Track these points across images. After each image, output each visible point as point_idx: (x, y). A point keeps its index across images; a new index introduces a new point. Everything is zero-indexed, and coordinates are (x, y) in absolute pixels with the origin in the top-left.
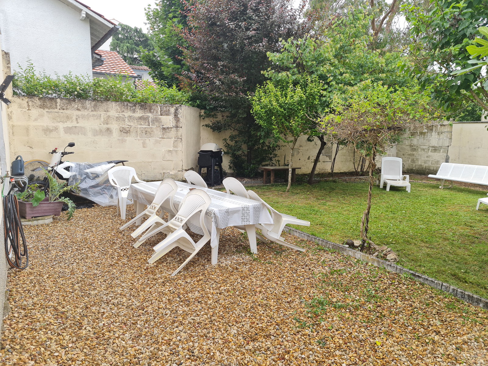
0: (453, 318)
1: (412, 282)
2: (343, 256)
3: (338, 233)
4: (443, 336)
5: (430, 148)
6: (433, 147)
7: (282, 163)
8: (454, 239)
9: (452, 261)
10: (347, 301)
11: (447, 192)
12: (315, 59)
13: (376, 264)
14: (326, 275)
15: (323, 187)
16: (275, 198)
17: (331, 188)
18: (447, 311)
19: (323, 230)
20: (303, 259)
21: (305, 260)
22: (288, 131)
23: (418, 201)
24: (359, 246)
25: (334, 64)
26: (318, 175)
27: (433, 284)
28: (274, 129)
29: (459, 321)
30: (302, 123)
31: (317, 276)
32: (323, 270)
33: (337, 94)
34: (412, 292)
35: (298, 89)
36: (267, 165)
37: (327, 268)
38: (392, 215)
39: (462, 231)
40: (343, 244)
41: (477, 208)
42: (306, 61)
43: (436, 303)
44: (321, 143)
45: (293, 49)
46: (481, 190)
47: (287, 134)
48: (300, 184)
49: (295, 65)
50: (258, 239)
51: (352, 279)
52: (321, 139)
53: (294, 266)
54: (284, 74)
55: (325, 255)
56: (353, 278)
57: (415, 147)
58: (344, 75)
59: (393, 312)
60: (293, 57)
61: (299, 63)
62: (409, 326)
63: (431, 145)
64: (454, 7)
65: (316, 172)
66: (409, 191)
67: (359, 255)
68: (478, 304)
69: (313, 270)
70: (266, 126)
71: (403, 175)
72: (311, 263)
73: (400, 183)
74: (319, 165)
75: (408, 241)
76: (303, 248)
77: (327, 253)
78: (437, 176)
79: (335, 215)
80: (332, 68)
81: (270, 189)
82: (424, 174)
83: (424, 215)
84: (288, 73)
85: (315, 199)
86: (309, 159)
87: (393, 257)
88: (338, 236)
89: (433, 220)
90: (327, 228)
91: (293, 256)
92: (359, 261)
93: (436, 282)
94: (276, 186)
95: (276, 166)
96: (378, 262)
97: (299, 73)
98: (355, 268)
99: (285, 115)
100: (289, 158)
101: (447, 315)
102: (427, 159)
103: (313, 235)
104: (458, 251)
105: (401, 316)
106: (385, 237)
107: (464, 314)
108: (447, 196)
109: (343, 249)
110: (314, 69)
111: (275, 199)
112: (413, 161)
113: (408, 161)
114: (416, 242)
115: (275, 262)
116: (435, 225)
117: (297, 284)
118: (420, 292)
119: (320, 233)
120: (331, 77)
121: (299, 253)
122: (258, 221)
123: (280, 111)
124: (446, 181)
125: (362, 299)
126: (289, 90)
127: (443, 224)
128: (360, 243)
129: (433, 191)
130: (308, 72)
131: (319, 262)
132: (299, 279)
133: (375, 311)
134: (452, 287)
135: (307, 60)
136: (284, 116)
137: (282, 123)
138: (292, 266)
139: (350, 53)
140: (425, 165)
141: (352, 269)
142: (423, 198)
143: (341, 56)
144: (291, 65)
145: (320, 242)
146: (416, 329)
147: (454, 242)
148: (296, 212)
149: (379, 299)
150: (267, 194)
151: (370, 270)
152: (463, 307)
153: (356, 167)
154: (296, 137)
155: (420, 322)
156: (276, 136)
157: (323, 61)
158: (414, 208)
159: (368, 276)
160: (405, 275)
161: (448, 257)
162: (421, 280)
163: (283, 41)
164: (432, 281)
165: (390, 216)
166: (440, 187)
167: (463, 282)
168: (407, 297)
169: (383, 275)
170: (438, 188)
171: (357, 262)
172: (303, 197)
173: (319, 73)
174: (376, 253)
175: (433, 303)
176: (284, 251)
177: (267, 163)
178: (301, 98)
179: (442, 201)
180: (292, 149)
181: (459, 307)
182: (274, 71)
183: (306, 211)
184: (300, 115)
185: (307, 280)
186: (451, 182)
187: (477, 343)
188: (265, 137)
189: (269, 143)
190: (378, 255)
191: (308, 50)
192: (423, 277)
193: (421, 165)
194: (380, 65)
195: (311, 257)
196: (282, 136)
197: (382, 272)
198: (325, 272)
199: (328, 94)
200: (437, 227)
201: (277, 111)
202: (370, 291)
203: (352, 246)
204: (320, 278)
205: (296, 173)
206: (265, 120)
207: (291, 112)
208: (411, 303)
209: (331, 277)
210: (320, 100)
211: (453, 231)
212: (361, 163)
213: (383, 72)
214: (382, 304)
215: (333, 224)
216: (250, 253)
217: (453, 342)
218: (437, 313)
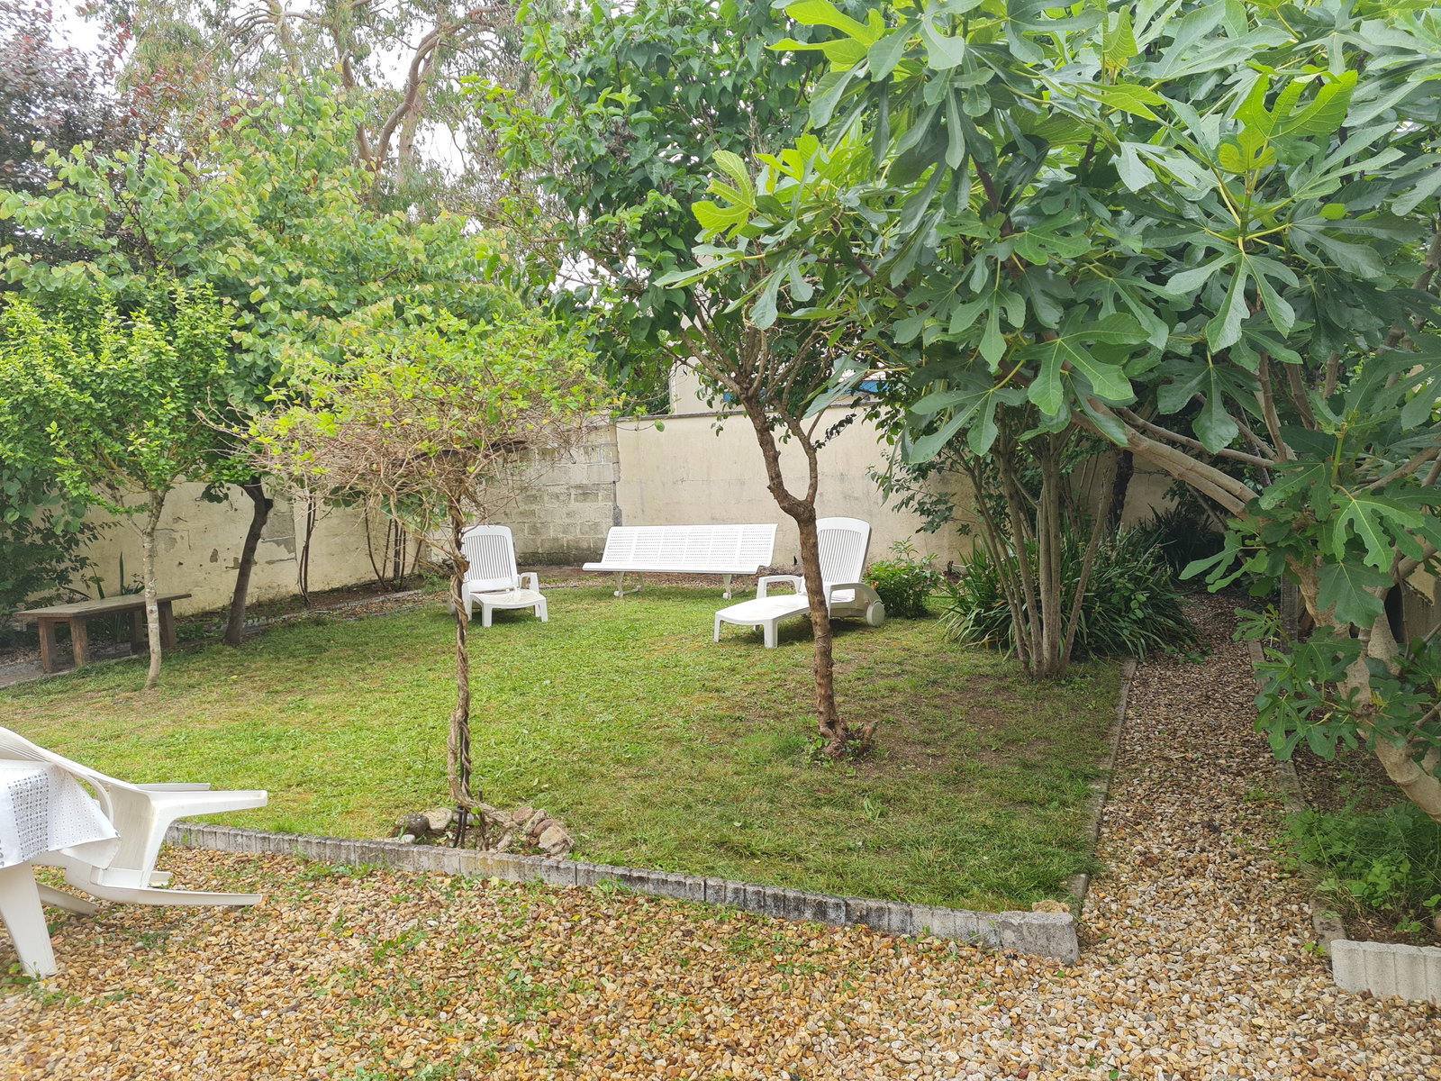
0: (756, 980)
1: (627, 903)
2: (404, 877)
3: (370, 798)
4: (749, 1054)
5: (573, 492)
6: (578, 487)
7: (111, 583)
8: (692, 734)
9: (704, 801)
10: (453, 1047)
11: (634, 604)
12: (191, 226)
13: (512, 877)
14: (359, 970)
15: (285, 648)
16: (102, 718)
17: (311, 646)
18: (735, 963)
19: (314, 801)
20: (257, 936)
21: (270, 936)
22: (125, 471)
23: (573, 642)
24: (448, 827)
25: (260, 248)
26: (259, 607)
27: (682, 892)
28: (61, 469)
29: (775, 986)
30: (172, 440)
31: (328, 987)
32: (343, 955)
33: (292, 343)
34: (635, 935)
35: (139, 325)
36: (48, 602)
37: (354, 942)
38: (519, 700)
39: (702, 707)
40: (394, 835)
41: (716, 639)
42: (157, 232)
43: (705, 947)
44: (251, 502)
45: (98, 184)
46: (705, 586)
47: (121, 482)
48: (196, 652)
49: (114, 241)
50: (48, 909)
51: (450, 956)
52: (253, 488)
53: (230, 975)
54: (76, 269)
55: (341, 892)
56: (454, 949)
57: (534, 492)
58: (304, 282)
59: (602, 1027)
60: (104, 214)
61: (131, 236)
62: (655, 1059)
63: (572, 483)
64: (607, 103)
65: (249, 600)
66: (545, 619)
67: (456, 859)
68: (801, 913)
69: (305, 969)
70: (22, 459)
71: (519, 572)
72: (293, 943)
73: (515, 600)
74: (257, 577)
75: (582, 773)
76: (252, 888)
77: (347, 885)
78: (605, 564)
79: (346, 738)
80: (259, 260)
81: (75, 688)
82: (568, 563)
83: (602, 682)
84: (92, 267)
85: (263, 695)
86: (214, 558)
87: (557, 838)
88: (371, 812)
89: (628, 692)
90: (328, 789)
91: (216, 934)
92: (458, 880)
93: (689, 881)
94: (101, 672)
95: (86, 598)
96: (519, 866)
97: (136, 269)
98: (452, 912)
99: (101, 415)
100: (138, 566)
101: (741, 977)
102: (568, 521)
103: (280, 830)
104: (709, 770)
105: (625, 1032)
106: (518, 775)
107: (778, 958)
108: (639, 615)
109: (398, 855)
110: (190, 259)
111: (105, 723)
112: (534, 530)
113: (523, 530)
114: (604, 770)
115: (144, 982)
116: (637, 707)
117: (253, 1048)
118: (655, 929)
119: (304, 814)
120: (261, 288)
121: (238, 914)
122: (44, 840)
123: (81, 404)
124: (627, 573)
125: (497, 1018)
126: (105, 325)
127: (654, 698)
128: (449, 816)
129: (603, 607)
130: (169, 268)
131: (325, 930)
132: (258, 1022)
133: (547, 1049)
134: (731, 886)
135: (161, 226)
136: (100, 421)
137: (95, 444)
138: (219, 978)
139: (309, 216)
140: (566, 539)
141: (444, 919)
142: (584, 631)
143: (281, 222)
144: (98, 243)
145: (314, 851)
146: (676, 1061)
147: (694, 745)
148: (198, 759)
149: (549, 999)
150: (67, 710)
151: (501, 901)
152: (769, 936)
153: (379, 566)
154: (159, 492)
155: (682, 1030)
156: (75, 493)
157: (219, 234)
158: (570, 666)
159: (499, 926)
160: (605, 888)
161: (690, 791)
162: (649, 888)
163: (54, 153)
164: (679, 883)
165: (512, 703)
166: (616, 593)
167: (747, 858)
168: (626, 959)
169: (542, 909)
170: (611, 595)
171: (452, 886)
172: (215, 696)
173: (214, 271)
174: (507, 839)
175: (698, 951)
176: (174, 925)
177: (46, 593)
178: (157, 354)
179: (632, 633)
180: (150, 535)
181: (760, 937)
182: (28, 257)
183: (238, 744)
184: (165, 415)
185: (292, 1015)
186: (639, 575)
187: (834, 1036)
188: (24, 499)
189: (48, 519)
190: (511, 844)
191: (157, 192)
192: (653, 876)
193: (556, 539)
194: (411, 257)
195: (288, 916)
196: (99, 492)
197: (536, 896)
198: (352, 962)
199: (261, 344)
200: (641, 708)
201: (66, 404)
202: (518, 980)
203: (424, 833)
204: (338, 991)
205: (175, 613)
206: (16, 439)
207: (124, 406)
208: (640, 974)
209: (376, 972)
210: (232, 363)
211: (682, 714)
212: (391, 553)
213: (422, 279)
214: (562, 1014)
215: (344, 770)
216: (21, 981)
217: (779, 1060)
218: (715, 978)
